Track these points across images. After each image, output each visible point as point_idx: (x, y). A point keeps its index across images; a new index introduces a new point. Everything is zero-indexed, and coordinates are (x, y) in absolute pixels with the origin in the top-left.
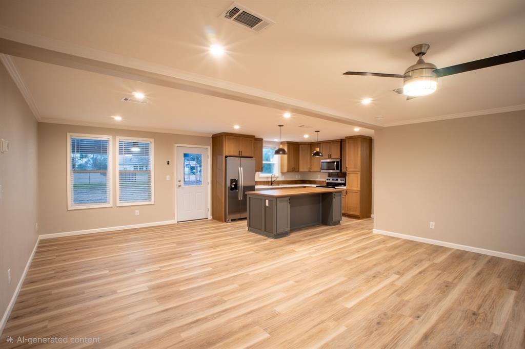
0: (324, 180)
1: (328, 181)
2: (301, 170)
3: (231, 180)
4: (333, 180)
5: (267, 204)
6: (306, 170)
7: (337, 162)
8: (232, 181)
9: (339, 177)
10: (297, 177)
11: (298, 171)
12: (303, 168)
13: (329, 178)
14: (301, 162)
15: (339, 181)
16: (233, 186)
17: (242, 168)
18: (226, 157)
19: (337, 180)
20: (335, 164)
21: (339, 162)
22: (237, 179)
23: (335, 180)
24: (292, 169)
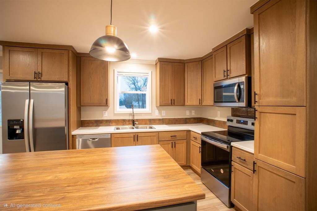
1: (230, 124)
2: (188, 103)
3: (9, 121)
4: (238, 122)
6: (196, 102)
8: (11, 122)
11: (184, 105)
12: (191, 99)
13: (233, 118)
14: (188, 91)
17: (32, 101)
19: (246, 123)
20: (236, 88)
21: (244, 82)
22: (22, 120)
23: (242, 123)
24: (170, 102)
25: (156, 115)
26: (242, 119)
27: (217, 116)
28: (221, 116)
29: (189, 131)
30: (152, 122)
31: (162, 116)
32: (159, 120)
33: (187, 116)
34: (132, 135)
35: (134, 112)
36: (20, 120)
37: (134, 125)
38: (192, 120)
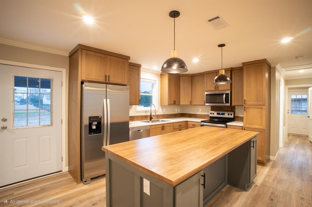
0: (206, 114)
1: (212, 115)
2: (182, 103)
3: (90, 118)
4: (218, 114)
5: (147, 190)
6: (187, 103)
7: (227, 94)
8: (92, 119)
9: (227, 111)
10: (177, 111)
11: (179, 104)
12: (184, 101)
13: (213, 112)
14: (182, 95)
15: (226, 116)
16: (94, 127)
17: (108, 100)
18: (82, 83)
19: (223, 114)
20: (224, 96)
21: (229, 94)
22: (100, 117)
23: (221, 114)
24: (173, 102)
25: (160, 112)
26: (221, 113)
27: (198, 112)
28: (202, 112)
29: (187, 121)
30: (158, 117)
31: (163, 113)
32: (162, 115)
33: (176, 112)
34: (161, 126)
35: (152, 110)
36: (99, 116)
37: (151, 120)
38: (178, 115)
